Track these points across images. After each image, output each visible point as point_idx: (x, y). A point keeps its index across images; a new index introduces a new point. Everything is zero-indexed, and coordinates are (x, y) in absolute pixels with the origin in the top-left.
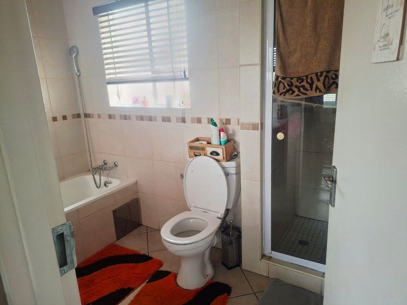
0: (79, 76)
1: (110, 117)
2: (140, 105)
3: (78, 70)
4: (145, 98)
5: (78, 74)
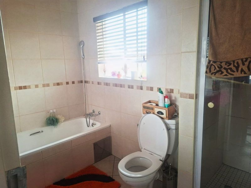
2: (116, 77)
3: (83, 55)
4: (119, 72)
5: (83, 57)
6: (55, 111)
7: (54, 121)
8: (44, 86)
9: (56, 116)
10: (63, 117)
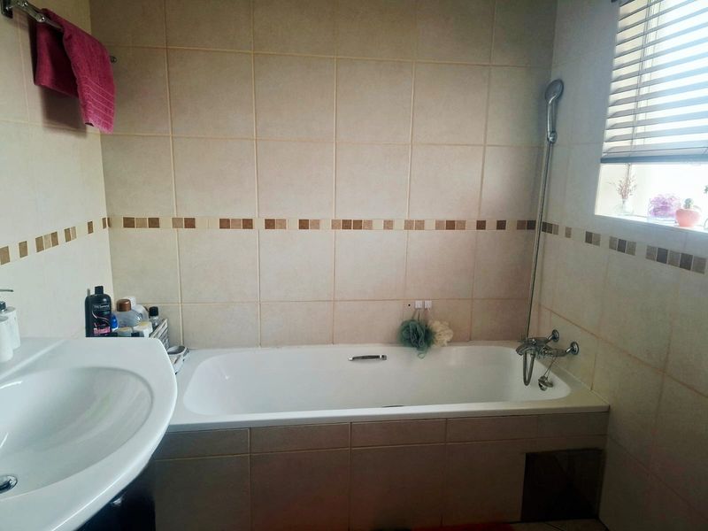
0: (552, 143)
1: (590, 238)
2: (669, 222)
3: (553, 132)
4: (688, 202)
5: (551, 138)
6: (428, 304)
7: (418, 337)
8: (409, 225)
9: (430, 322)
10: (451, 331)
